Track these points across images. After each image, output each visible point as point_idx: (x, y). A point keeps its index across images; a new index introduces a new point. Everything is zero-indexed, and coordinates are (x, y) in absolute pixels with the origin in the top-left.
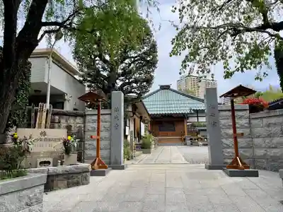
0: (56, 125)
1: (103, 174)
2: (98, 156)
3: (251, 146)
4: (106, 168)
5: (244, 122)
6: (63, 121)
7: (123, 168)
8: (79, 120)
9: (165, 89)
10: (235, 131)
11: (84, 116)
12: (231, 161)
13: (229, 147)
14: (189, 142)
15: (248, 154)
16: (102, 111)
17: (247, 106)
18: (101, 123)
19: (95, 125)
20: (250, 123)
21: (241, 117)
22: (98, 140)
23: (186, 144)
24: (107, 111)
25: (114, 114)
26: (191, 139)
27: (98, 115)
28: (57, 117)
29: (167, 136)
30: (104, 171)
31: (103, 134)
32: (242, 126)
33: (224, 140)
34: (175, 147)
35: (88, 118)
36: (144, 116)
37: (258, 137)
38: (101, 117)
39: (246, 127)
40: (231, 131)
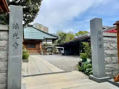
9: (30, 26)
23: (41, 54)
29: (31, 50)
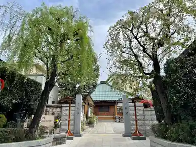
0: (47, 112)
1: (71, 139)
2: (68, 129)
3: (144, 125)
4: (73, 136)
5: (141, 112)
6: (51, 110)
7: (81, 136)
8: (58, 109)
9: (103, 84)
10: (136, 117)
11: (61, 107)
12: (134, 132)
13: (133, 125)
14: (117, 120)
15: (142, 129)
16: (71, 105)
17: (142, 104)
18: (71, 112)
19: (67, 112)
20: (143, 113)
21: (139, 110)
22: (69, 121)
23: (116, 121)
24: (73, 105)
25: (77, 106)
26: (119, 118)
27: (70, 107)
28: (48, 108)
30: (72, 138)
31: (71, 117)
32: (140, 115)
33: (131, 122)
34: (109, 123)
35: (63, 108)
36: (90, 103)
37: (147, 120)
38: (71, 108)
39: (142, 115)
40: (134, 117)
